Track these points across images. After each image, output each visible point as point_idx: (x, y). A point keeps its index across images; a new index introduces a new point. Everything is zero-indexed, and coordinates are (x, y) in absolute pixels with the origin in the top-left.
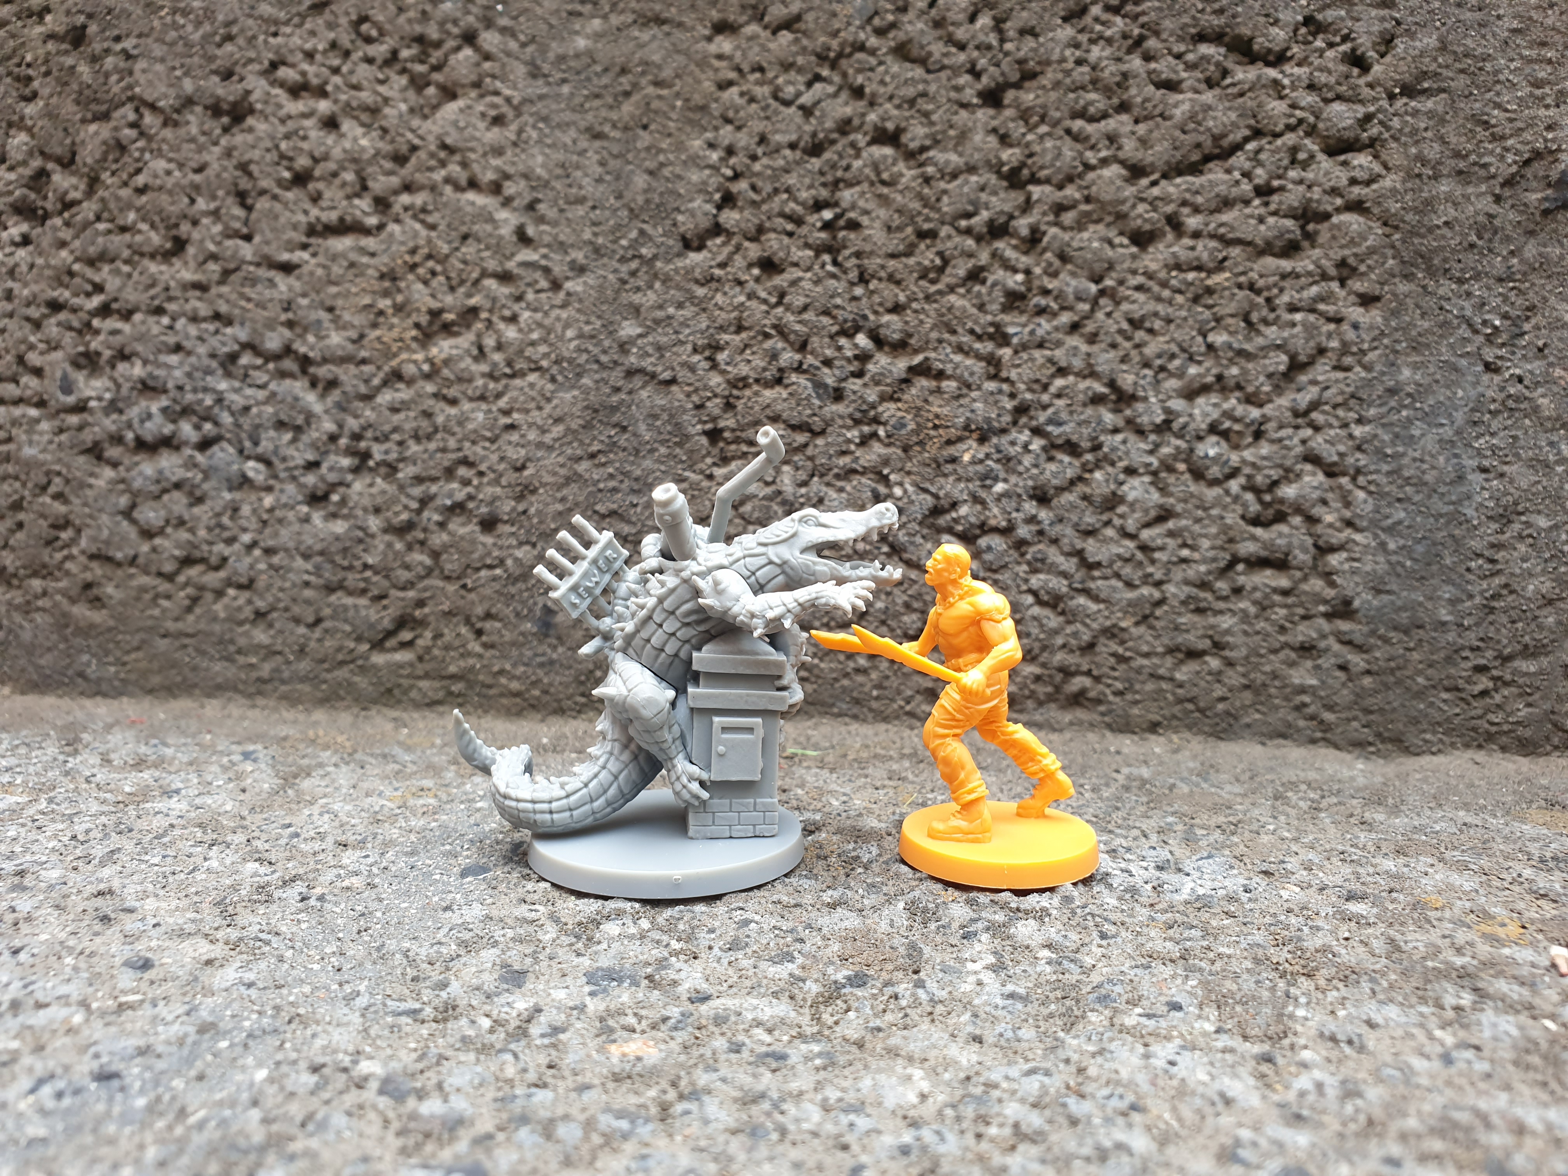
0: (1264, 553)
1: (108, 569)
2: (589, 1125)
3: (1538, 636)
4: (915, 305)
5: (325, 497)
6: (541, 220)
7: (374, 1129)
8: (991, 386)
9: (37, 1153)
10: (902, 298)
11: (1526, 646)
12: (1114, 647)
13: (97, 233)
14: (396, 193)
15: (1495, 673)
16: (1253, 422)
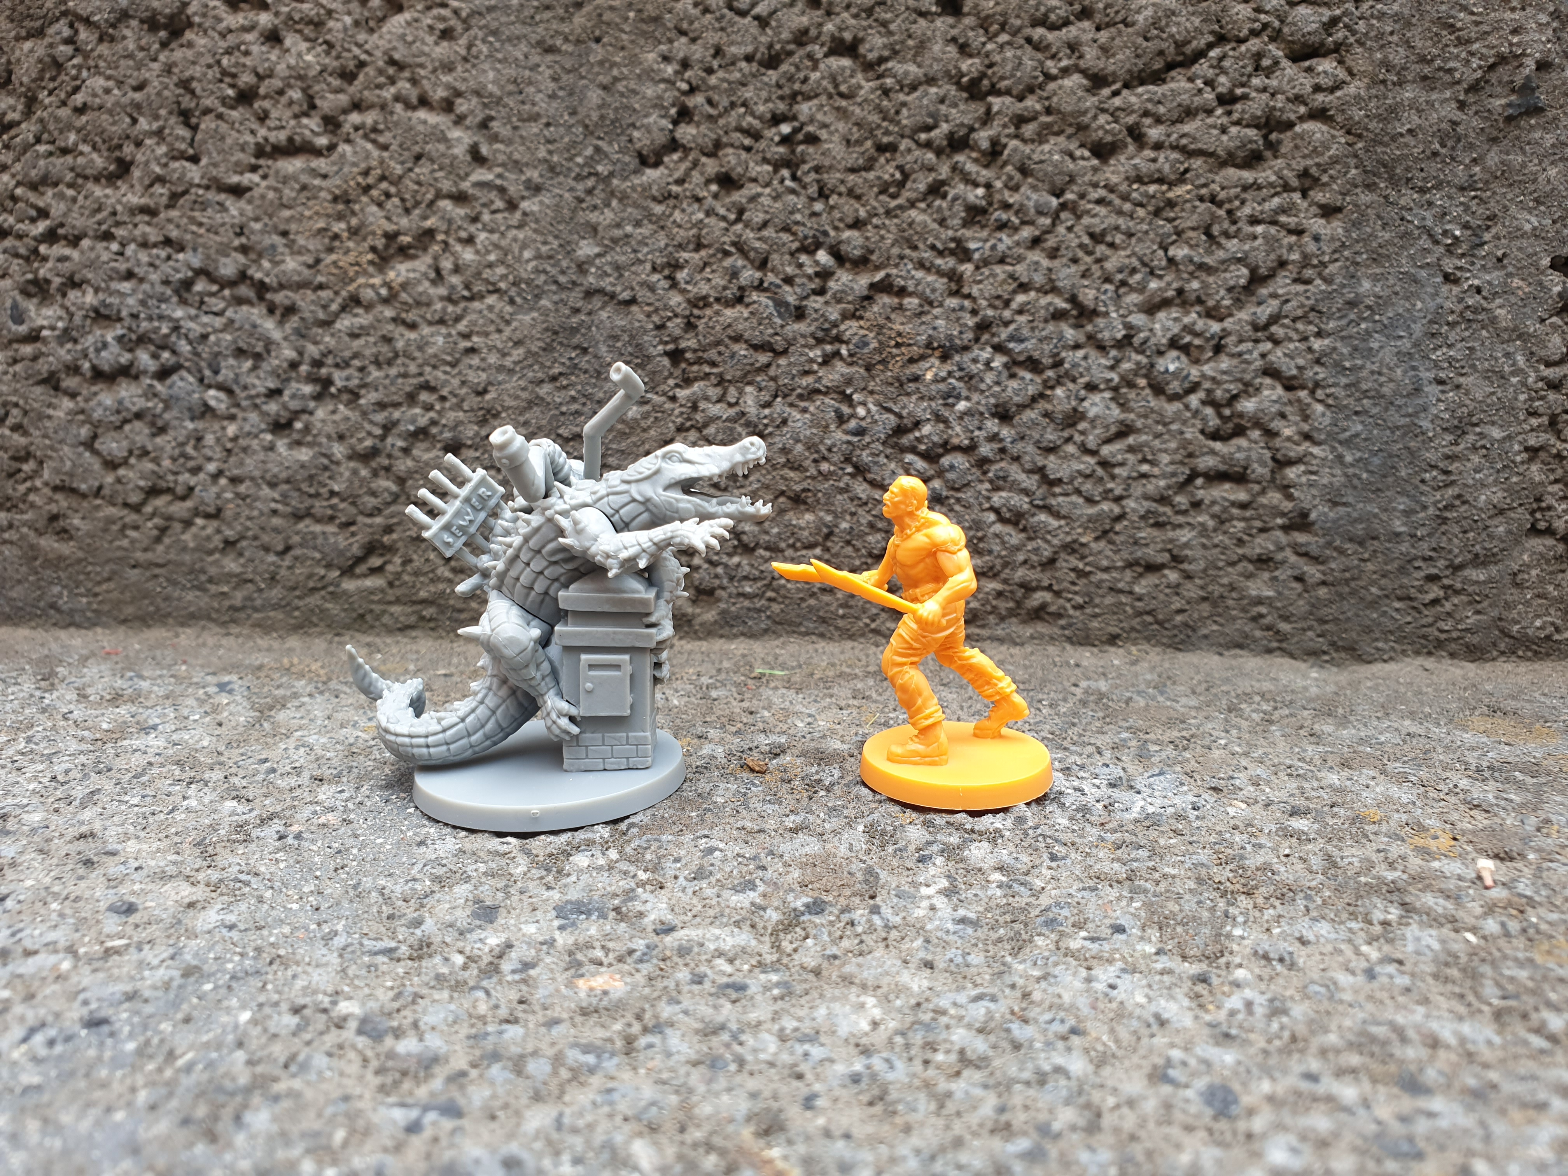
0: (1222, 467)
1: (74, 502)
2: (558, 1060)
3: (1488, 545)
4: (875, 221)
5: (289, 425)
6: (495, 138)
7: (354, 1068)
8: (953, 302)
9: (32, 1100)
10: (862, 213)
11: (1477, 555)
12: (1074, 562)
13: (38, 156)
14: (345, 112)
15: (1446, 582)
16: (1213, 337)
